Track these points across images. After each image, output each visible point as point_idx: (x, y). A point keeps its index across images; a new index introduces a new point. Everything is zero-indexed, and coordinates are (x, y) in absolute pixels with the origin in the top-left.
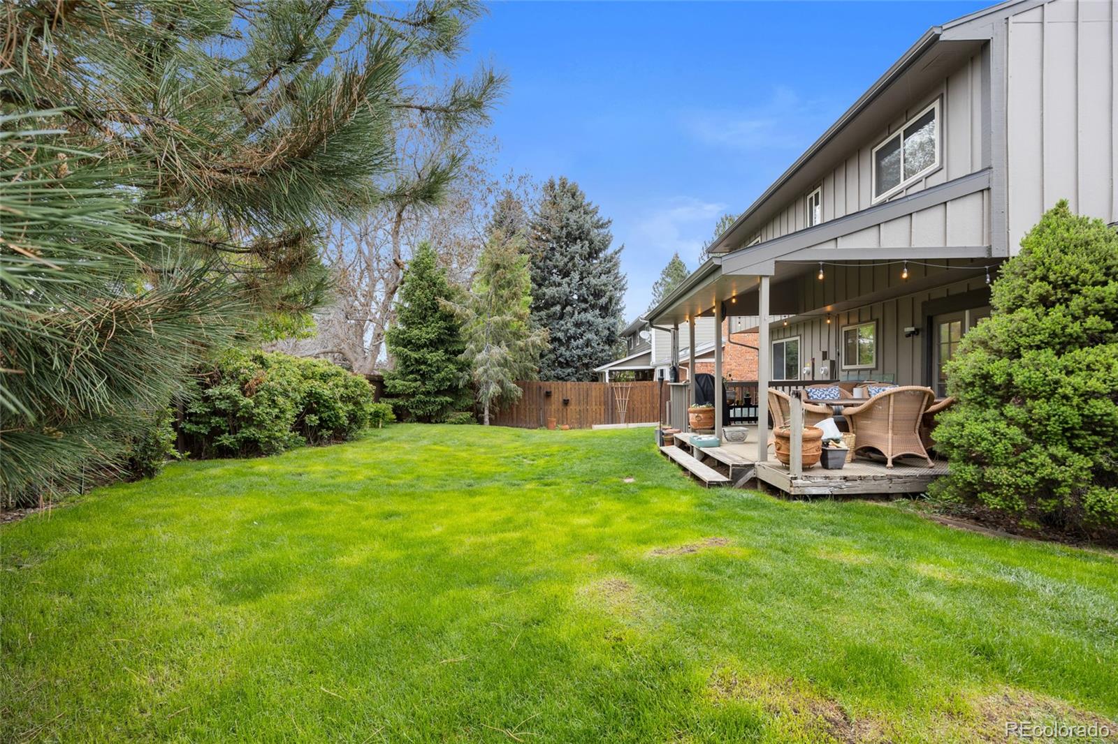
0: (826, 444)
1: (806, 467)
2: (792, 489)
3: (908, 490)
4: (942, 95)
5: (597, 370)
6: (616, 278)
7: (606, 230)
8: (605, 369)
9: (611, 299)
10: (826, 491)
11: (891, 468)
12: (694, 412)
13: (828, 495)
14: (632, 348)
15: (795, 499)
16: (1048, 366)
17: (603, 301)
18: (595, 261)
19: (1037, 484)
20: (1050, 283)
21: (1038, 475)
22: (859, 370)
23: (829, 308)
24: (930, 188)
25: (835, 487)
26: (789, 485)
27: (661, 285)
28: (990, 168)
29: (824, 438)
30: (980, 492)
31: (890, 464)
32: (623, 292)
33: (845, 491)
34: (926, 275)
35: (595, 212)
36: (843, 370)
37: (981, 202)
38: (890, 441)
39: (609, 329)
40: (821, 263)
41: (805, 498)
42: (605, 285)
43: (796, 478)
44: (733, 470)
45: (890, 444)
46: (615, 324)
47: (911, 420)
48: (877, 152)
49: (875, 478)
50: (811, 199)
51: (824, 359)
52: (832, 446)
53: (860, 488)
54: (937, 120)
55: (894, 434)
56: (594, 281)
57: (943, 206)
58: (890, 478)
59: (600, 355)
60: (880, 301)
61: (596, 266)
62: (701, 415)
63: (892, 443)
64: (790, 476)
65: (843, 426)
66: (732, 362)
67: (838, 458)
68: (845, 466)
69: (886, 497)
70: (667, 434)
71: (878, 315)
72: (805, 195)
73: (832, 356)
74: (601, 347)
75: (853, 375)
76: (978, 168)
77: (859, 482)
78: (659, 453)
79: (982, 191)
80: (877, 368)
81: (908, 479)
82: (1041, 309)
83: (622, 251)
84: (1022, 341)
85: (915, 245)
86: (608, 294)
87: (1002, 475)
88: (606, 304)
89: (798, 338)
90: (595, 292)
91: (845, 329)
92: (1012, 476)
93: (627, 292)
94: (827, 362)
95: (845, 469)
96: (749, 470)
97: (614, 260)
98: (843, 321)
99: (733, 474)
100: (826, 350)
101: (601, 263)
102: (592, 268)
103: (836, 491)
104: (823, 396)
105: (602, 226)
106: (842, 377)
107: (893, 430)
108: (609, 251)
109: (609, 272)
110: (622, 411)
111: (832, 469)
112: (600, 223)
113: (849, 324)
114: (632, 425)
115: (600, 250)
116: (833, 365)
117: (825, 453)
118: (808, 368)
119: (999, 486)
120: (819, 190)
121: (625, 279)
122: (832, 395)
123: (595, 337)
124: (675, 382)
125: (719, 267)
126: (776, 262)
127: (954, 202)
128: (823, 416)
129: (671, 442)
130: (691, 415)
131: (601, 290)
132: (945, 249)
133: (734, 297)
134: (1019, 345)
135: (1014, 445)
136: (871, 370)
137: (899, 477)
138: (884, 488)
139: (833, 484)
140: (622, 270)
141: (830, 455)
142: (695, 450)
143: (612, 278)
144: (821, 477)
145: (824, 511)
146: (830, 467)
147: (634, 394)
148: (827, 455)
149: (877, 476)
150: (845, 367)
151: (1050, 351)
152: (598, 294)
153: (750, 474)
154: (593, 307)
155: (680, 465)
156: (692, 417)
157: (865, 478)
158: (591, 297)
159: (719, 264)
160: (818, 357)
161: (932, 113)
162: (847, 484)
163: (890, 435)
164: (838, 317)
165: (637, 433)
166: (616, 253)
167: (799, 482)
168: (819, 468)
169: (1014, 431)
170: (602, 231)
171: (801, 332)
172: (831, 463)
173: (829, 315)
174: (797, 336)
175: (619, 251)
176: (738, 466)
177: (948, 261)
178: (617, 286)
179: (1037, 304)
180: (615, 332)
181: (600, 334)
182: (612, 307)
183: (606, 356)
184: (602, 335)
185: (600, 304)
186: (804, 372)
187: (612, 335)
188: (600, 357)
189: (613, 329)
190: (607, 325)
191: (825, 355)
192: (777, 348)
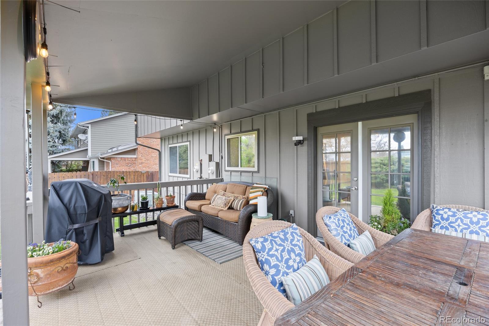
22: (242, 172)
36: (226, 171)
51: (210, 161)
60: (262, 113)
71: (259, 126)
73: (217, 158)
75: (235, 175)
80: (258, 171)
89: (188, 143)
91: (227, 137)
94: (213, 164)
98: (226, 131)
100: (211, 153)
106: (225, 176)
113: (231, 133)
116: (218, 166)
118: (197, 167)
136: (253, 172)
150: (227, 168)
160: (206, 159)
164: (222, 126)
171: (190, 138)
173: (214, 124)
174: (187, 141)
180: (66, 134)
181: (50, 134)
182: (62, 117)
183: (56, 150)
184: (53, 135)
185: (52, 114)
186: (195, 170)
187: (64, 136)
188: (51, 150)
189: (64, 132)
190: (58, 129)
191: (211, 158)
192: (173, 151)
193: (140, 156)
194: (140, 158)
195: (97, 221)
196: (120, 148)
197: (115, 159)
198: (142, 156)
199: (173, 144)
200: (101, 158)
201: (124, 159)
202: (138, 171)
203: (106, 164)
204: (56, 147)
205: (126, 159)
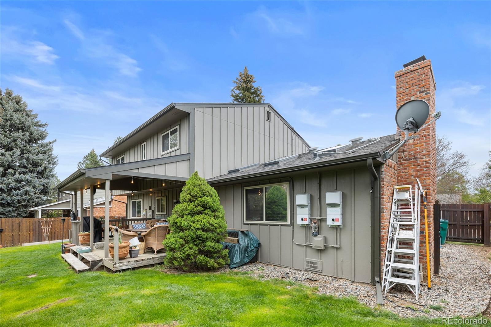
0: (131, 248)
1: (120, 259)
2: (114, 268)
3: (160, 262)
4: (179, 124)
5: (31, 209)
6: (50, 157)
7: (44, 129)
8: (39, 209)
9: (45, 169)
10: (129, 267)
11: (156, 254)
12: (81, 236)
13: (129, 269)
14: (61, 197)
15: (115, 273)
16: (189, 220)
17: (40, 169)
18: (34, 145)
19: (186, 256)
20: (191, 195)
21: (186, 254)
22: (161, 215)
23: (151, 190)
24: (172, 156)
25: (132, 265)
26: (113, 267)
27: (83, 164)
28: (190, 153)
29: (130, 246)
30: (173, 261)
31: (156, 253)
32: (55, 166)
33: (137, 266)
34: (171, 185)
35: (35, 116)
36: (156, 214)
37: (187, 163)
38: (156, 244)
39: (44, 185)
40: (132, 177)
41: (120, 271)
42: (41, 160)
43: (116, 264)
44: (91, 263)
45: (156, 246)
46: (48, 183)
47: (163, 236)
48: (163, 136)
49: (148, 259)
50: (143, 145)
51: (150, 210)
52: (133, 249)
53: (142, 264)
54: (178, 133)
55: (158, 242)
56: (32, 157)
57: (176, 163)
58: (153, 258)
59: (36, 200)
61: (34, 148)
62: (85, 237)
63: (157, 245)
64: (113, 263)
65: (141, 239)
66: (117, 207)
67: (136, 253)
68: (139, 256)
69: (153, 265)
70: (66, 247)
71: (167, 194)
72: (141, 143)
73: (153, 209)
74: (37, 195)
75: (159, 216)
76: (187, 153)
77: (142, 261)
78: (60, 258)
79: (188, 160)
81: (160, 258)
82: (189, 203)
83: (55, 143)
84: (184, 212)
85: (167, 175)
86: (43, 165)
87: (177, 254)
88: (42, 171)
89: (141, 200)
90: (33, 162)
91: (157, 198)
92: (180, 255)
93: (57, 166)
94: (151, 211)
95: (139, 257)
96: (99, 262)
97: (49, 147)
98: (156, 195)
99: (91, 265)
100: (151, 206)
101: (38, 147)
102: (31, 149)
103: (133, 267)
104: (139, 227)
105: (40, 126)
106: (156, 217)
107: (157, 240)
108: (46, 141)
109: (45, 153)
110: (46, 235)
111: (133, 257)
112: (39, 124)
113: (158, 196)
114: (52, 242)
115: (39, 139)
116: (153, 212)
117: (130, 252)
118: (144, 213)
119: (177, 258)
120: (145, 143)
121: (57, 159)
122: (142, 227)
123: (33, 189)
124: (74, 220)
125: (84, 174)
126: (113, 174)
127: (180, 162)
128: (134, 236)
129: (69, 251)
130: (80, 237)
131: (38, 162)
132: (177, 177)
133: (99, 185)
134: (184, 214)
135: (181, 245)
136: (165, 215)
137: (156, 258)
138: (151, 262)
139: (132, 264)
140: (54, 153)
141: (132, 252)
142: (78, 255)
143: (47, 157)
144: (127, 262)
145: (125, 275)
146: (132, 257)
147: (55, 225)
148: (131, 252)
149: (149, 258)
150: (157, 213)
151: (190, 216)
152: (35, 164)
153: (100, 264)
154: (32, 172)
155: (68, 263)
156: (81, 238)
157: (144, 260)
158: (30, 166)
159: (85, 172)
160: (148, 208)
161: (176, 129)
162: (137, 263)
163: (156, 242)
164: (155, 193)
165: (52, 247)
166: (51, 143)
167: (117, 265)
168: (128, 258)
169: (181, 241)
170: (40, 129)
171: (142, 197)
172: (133, 255)
173: (151, 192)
175: (53, 142)
176: (94, 261)
177: (175, 181)
178: (51, 161)
179: (188, 201)
180: (49, 187)
181: (36, 188)
182: (46, 173)
183: (40, 201)
184: (38, 188)
185: (37, 171)
186: (143, 214)
187: (46, 189)
188: (36, 201)
189: (47, 186)
190: (42, 183)
191: (150, 208)
192: (134, 203)
193: (114, 206)
194: (114, 208)
195: (97, 229)
196: (99, 201)
197: (96, 208)
198: (115, 206)
199: (134, 200)
200: (85, 208)
201: (102, 208)
202: (112, 217)
203: (88, 212)
204: (40, 198)
205: (104, 208)
